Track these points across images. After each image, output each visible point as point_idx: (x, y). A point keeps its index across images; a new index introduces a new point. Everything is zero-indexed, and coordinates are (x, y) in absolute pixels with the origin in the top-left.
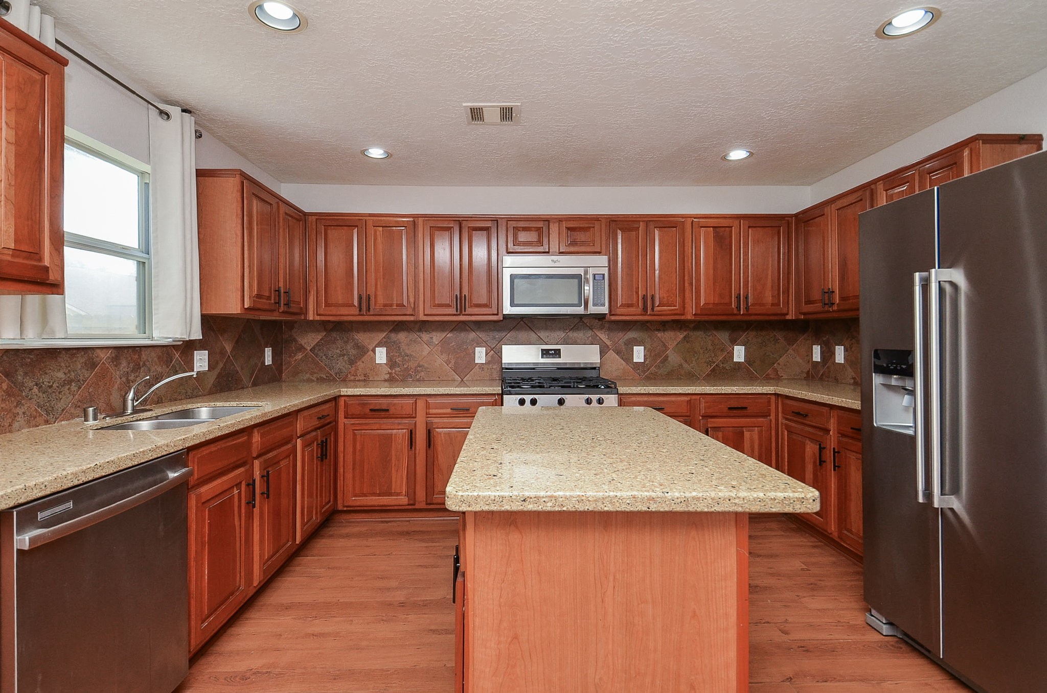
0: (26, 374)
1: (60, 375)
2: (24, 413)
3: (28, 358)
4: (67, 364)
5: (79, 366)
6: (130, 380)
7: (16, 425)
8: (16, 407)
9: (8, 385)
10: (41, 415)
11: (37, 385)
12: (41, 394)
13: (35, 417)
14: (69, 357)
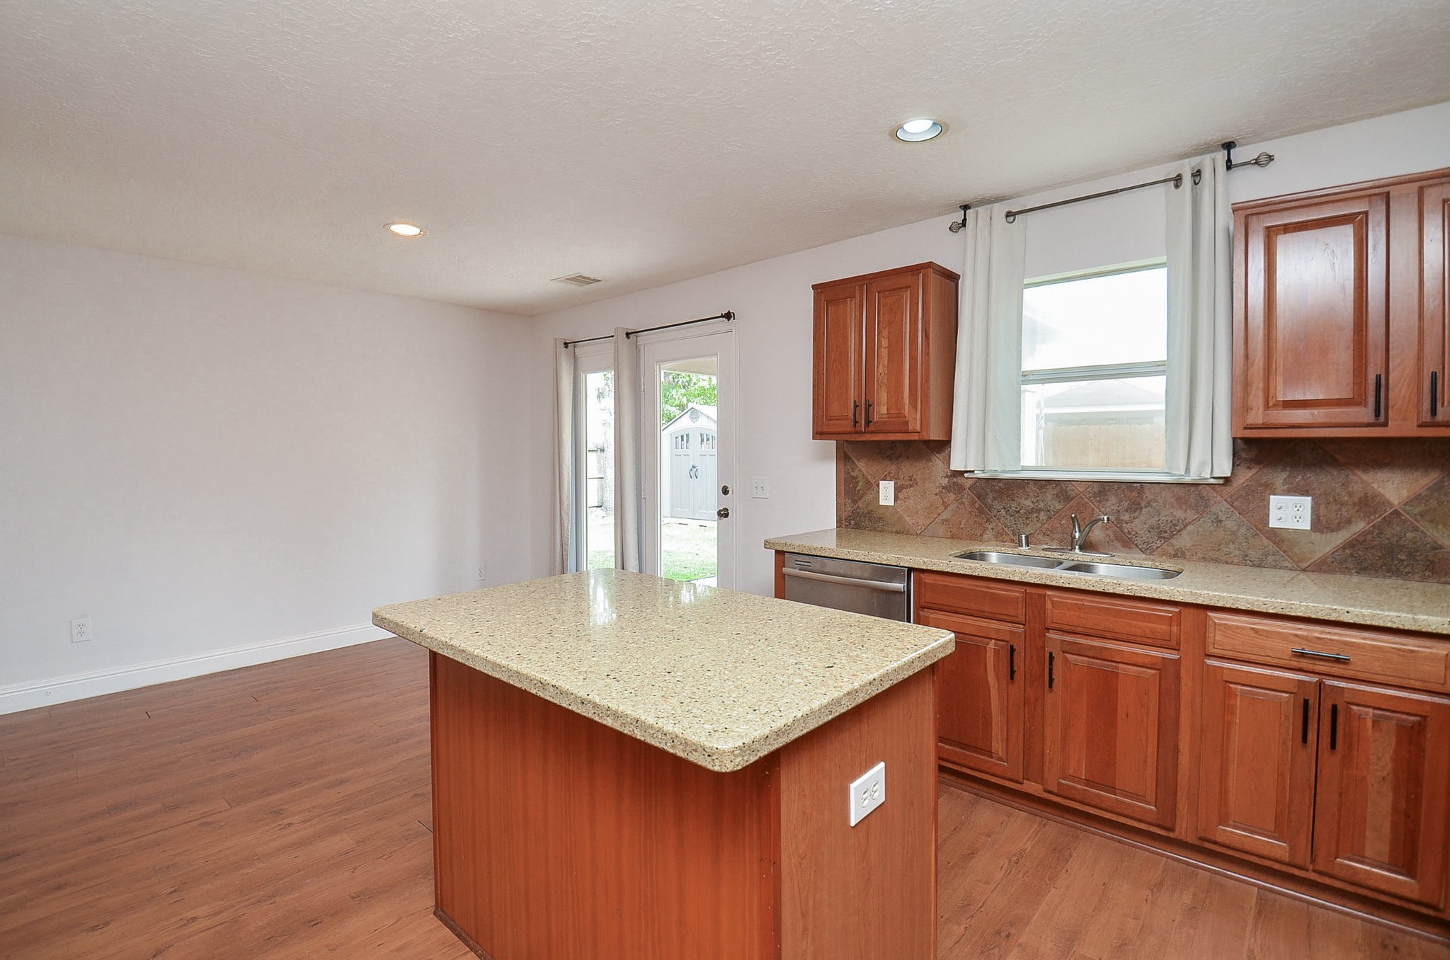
0: (995, 499)
1: (1028, 503)
2: (992, 529)
3: (998, 486)
4: (1036, 494)
5: (1050, 498)
6: (1123, 520)
7: (985, 536)
8: (987, 522)
9: (980, 505)
10: (1007, 534)
11: (1004, 508)
12: (1008, 517)
13: (1002, 535)
14: (1038, 488)
